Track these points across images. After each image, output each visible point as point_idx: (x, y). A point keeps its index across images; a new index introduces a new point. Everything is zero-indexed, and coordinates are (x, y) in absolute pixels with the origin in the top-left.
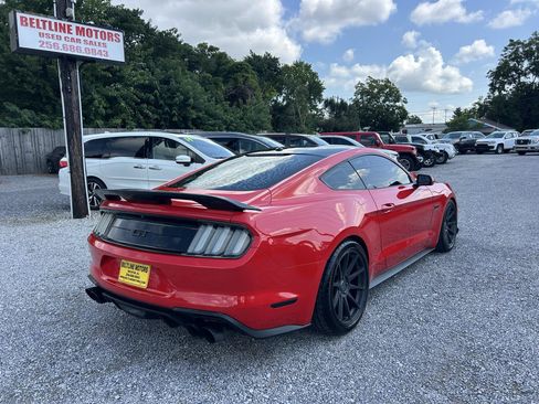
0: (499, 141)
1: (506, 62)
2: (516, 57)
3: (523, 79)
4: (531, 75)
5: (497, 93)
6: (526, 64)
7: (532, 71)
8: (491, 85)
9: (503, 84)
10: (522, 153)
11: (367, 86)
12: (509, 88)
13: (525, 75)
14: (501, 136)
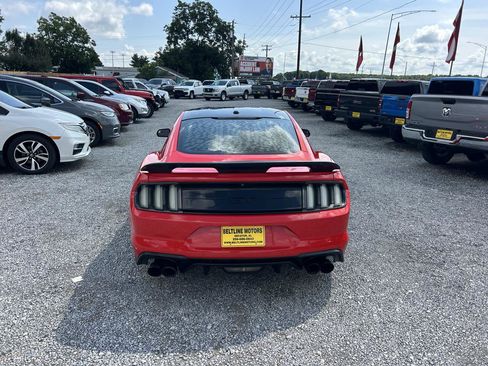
0: (191, 88)
1: (178, 20)
2: (185, 17)
3: (190, 36)
4: (196, 34)
5: (172, 47)
6: (192, 24)
7: (196, 31)
8: (168, 38)
9: (176, 38)
10: (208, 99)
11: (50, 22)
12: (181, 42)
13: (192, 33)
14: (191, 84)
